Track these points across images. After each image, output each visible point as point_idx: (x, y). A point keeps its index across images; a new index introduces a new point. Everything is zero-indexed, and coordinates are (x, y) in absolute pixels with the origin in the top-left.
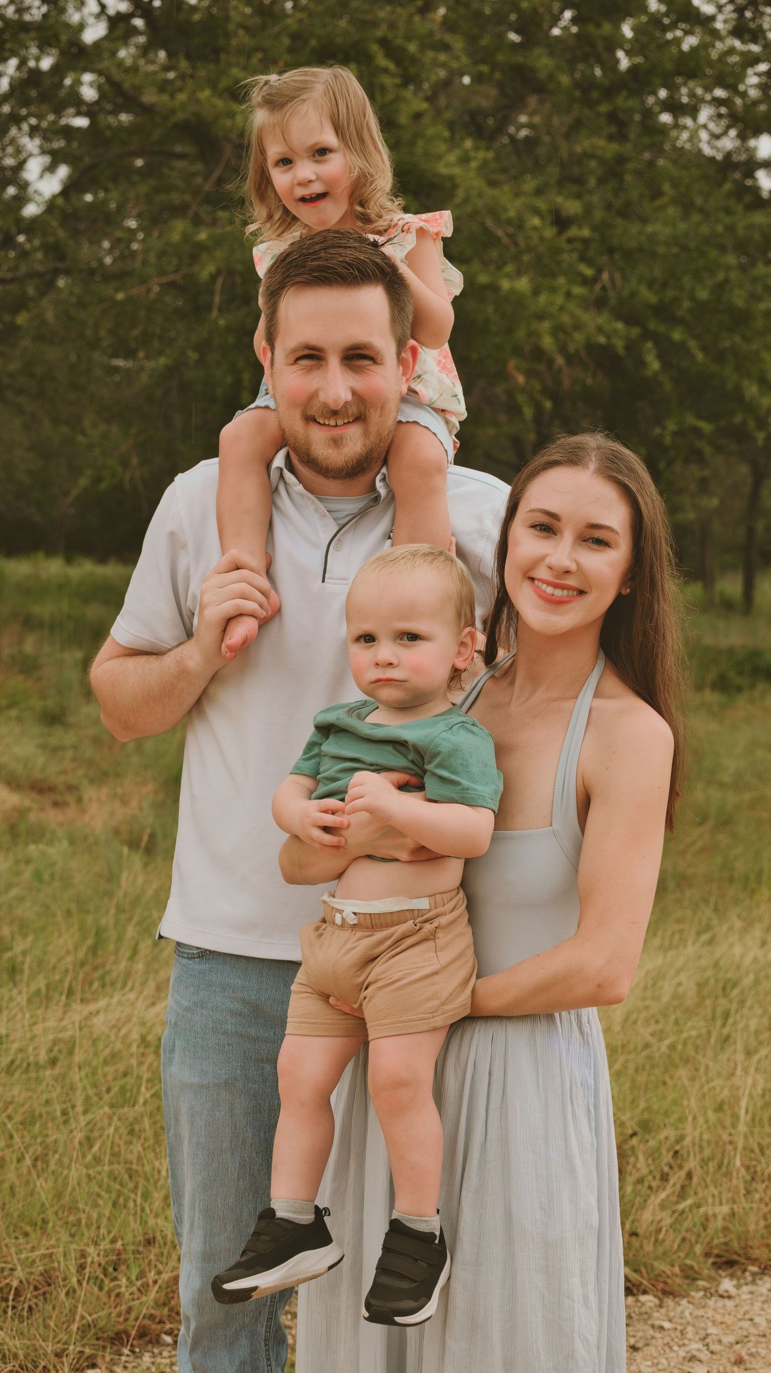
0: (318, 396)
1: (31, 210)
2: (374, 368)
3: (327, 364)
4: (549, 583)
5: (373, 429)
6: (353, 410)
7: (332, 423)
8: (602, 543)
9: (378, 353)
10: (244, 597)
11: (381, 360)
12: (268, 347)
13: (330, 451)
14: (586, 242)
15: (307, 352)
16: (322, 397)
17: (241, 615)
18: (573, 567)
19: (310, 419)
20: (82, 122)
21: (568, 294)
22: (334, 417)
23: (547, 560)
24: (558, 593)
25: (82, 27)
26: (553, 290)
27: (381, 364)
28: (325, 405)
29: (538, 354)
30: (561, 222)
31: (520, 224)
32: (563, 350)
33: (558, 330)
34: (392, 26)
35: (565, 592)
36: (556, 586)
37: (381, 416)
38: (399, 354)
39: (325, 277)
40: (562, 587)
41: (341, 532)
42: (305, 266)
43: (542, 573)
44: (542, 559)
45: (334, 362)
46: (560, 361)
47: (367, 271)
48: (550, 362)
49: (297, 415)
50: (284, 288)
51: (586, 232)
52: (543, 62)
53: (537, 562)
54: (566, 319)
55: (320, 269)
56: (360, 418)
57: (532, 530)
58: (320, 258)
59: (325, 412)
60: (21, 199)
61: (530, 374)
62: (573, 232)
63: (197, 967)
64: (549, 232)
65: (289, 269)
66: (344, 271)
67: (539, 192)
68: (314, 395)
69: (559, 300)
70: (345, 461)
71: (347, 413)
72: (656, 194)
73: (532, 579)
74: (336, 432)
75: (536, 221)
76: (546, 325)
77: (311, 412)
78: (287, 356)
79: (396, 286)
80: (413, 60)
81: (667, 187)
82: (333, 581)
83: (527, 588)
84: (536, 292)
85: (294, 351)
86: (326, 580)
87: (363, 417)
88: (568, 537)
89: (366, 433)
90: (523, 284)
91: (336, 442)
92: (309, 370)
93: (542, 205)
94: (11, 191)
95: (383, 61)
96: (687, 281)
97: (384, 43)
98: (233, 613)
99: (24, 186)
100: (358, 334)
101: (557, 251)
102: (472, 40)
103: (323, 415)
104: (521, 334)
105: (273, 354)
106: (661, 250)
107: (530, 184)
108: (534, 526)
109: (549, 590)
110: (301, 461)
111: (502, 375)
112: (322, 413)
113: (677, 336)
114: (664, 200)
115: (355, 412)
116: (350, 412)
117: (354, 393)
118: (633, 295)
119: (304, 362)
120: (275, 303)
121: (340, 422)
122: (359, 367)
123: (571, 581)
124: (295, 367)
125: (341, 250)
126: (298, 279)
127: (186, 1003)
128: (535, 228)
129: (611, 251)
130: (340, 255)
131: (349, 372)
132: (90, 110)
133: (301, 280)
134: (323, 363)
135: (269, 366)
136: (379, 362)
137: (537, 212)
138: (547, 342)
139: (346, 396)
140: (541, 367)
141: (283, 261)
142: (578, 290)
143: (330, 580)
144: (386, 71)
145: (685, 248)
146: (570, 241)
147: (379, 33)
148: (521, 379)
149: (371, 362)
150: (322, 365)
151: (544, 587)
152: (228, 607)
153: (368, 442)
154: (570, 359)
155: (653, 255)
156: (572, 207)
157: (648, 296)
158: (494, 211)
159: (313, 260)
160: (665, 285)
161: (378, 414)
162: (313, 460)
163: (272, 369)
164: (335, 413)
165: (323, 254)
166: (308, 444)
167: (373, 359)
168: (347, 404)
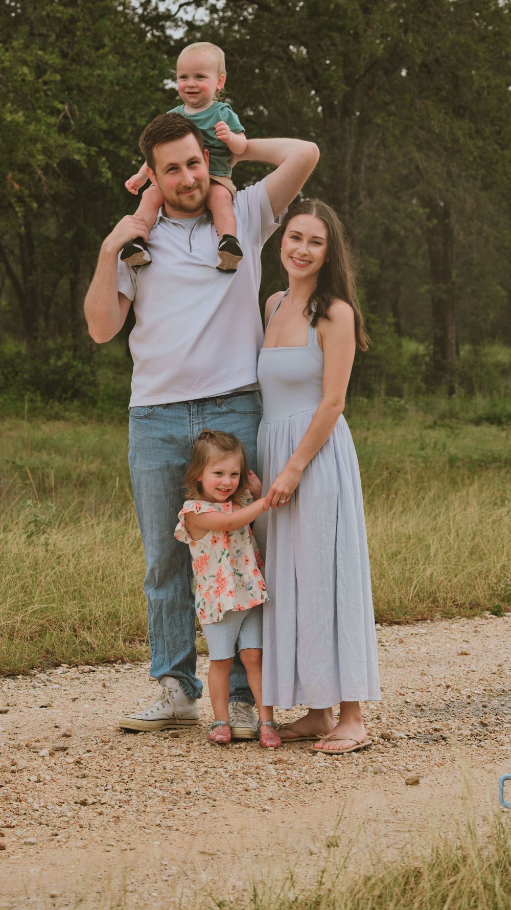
0: (181, 183)
3: (181, 170)
4: (298, 259)
5: (203, 190)
7: (189, 192)
8: (318, 243)
9: (198, 158)
11: (200, 161)
14: (56, 83)
15: (171, 167)
16: (183, 183)
18: (307, 253)
19: (179, 193)
21: (48, 124)
22: (189, 190)
23: (298, 250)
24: (302, 263)
26: (38, 121)
27: (200, 163)
28: (185, 187)
30: (40, 69)
35: (304, 263)
36: (301, 260)
40: (303, 261)
41: (193, 232)
43: (296, 255)
44: (296, 249)
45: (184, 168)
49: (174, 193)
50: (154, 145)
53: (294, 251)
54: (50, 142)
57: (292, 239)
62: (47, 76)
63: (144, 421)
64: (33, 77)
67: (25, 47)
68: (179, 184)
69: (43, 128)
70: (196, 205)
72: (100, 46)
73: (292, 257)
74: (191, 194)
75: (25, 70)
77: (179, 190)
78: (162, 170)
81: (106, 40)
82: (194, 250)
83: (290, 261)
84: (27, 122)
85: (166, 167)
88: (305, 241)
89: (201, 192)
90: (20, 117)
91: (192, 198)
92: (174, 174)
93: (28, 57)
96: (127, 112)
100: (189, 154)
101: (36, 91)
104: (20, 156)
106: (106, 88)
108: (292, 237)
109: (298, 262)
112: (184, 189)
113: (123, 153)
114: (106, 49)
115: (196, 185)
117: (195, 178)
118: (89, 123)
119: (171, 172)
121: (191, 191)
122: (193, 167)
123: (307, 258)
124: (167, 175)
127: (140, 437)
129: (69, 89)
131: (190, 170)
134: (179, 169)
139: (192, 181)
142: (51, 120)
145: (125, 87)
148: (17, 187)
149: (197, 164)
150: (179, 171)
151: (296, 260)
155: (101, 91)
157: (101, 123)
160: (110, 114)
164: (189, 188)
166: (180, 201)
167: (197, 162)
168: (194, 183)
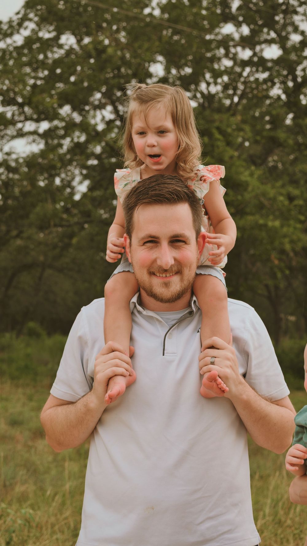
0: (156, 261)
1: (77, 197)
2: (186, 246)
3: (161, 245)
5: (186, 278)
6: (175, 269)
7: (164, 275)
9: (188, 238)
10: (117, 366)
11: (189, 242)
12: (128, 237)
13: (163, 290)
14: (301, 206)
15: (150, 239)
16: (159, 262)
17: (116, 375)
19: (152, 274)
20: (95, 162)
21: (295, 228)
22: (165, 273)
25: (96, 124)
26: (289, 226)
27: (189, 244)
28: (160, 267)
29: (283, 252)
30: (291, 199)
31: (274, 199)
32: (293, 250)
33: (292, 242)
34: (221, 121)
37: (189, 271)
38: (197, 238)
39: (159, 200)
41: (172, 329)
42: (148, 194)
45: (165, 244)
46: (292, 254)
47: (181, 196)
48: (287, 255)
49: (145, 272)
50: (136, 206)
51: (301, 202)
52: (281, 135)
54: (295, 237)
55: (156, 195)
56: (179, 272)
58: (156, 189)
59: (160, 270)
60: (72, 194)
61: (280, 260)
62: (296, 202)
64: (286, 203)
65: (139, 196)
66: (169, 196)
67: (283, 186)
68: (155, 261)
69: (291, 230)
70: (171, 295)
71: (172, 271)
74: (166, 280)
75: (281, 198)
76: (287, 240)
77: (152, 270)
78: (139, 242)
79: (195, 203)
80: (230, 135)
82: (169, 354)
84: (282, 226)
85: (143, 239)
86: (165, 354)
87: (180, 272)
89: (182, 280)
90: (277, 223)
91: (167, 285)
92: (151, 248)
93: (284, 191)
94: (68, 190)
95: (217, 136)
97: (218, 128)
98: (111, 374)
99: (73, 188)
100: (177, 229)
101: (289, 210)
102: (253, 126)
103: (159, 272)
104: (277, 243)
105: (131, 240)
107: (279, 183)
110: (148, 295)
111: (269, 260)
112: (159, 270)
115: (176, 269)
116: (174, 269)
117: (175, 259)
119: (148, 245)
120: (131, 214)
121: (168, 275)
122: (178, 246)
124: (143, 247)
125: (166, 185)
126: (144, 201)
128: (281, 201)
130: (167, 188)
131: (172, 248)
132: (98, 157)
133: (146, 201)
134: (159, 244)
135: (129, 246)
136: (188, 243)
137: (281, 194)
138: (288, 247)
139: (172, 262)
140: (284, 257)
141: (135, 191)
142: (299, 226)
143: (167, 354)
144: (219, 140)
146: (295, 206)
147: (217, 124)
148: (276, 262)
149: (184, 243)
150: (158, 246)
152: (109, 372)
153: (183, 285)
154: (296, 253)
156: (296, 192)
158: (264, 194)
159: (152, 191)
161: (188, 270)
162: (155, 295)
163: (131, 248)
164: (166, 271)
165: (157, 188)
166: (151, 286)
167: (185, 242)
168: (172, 266)
